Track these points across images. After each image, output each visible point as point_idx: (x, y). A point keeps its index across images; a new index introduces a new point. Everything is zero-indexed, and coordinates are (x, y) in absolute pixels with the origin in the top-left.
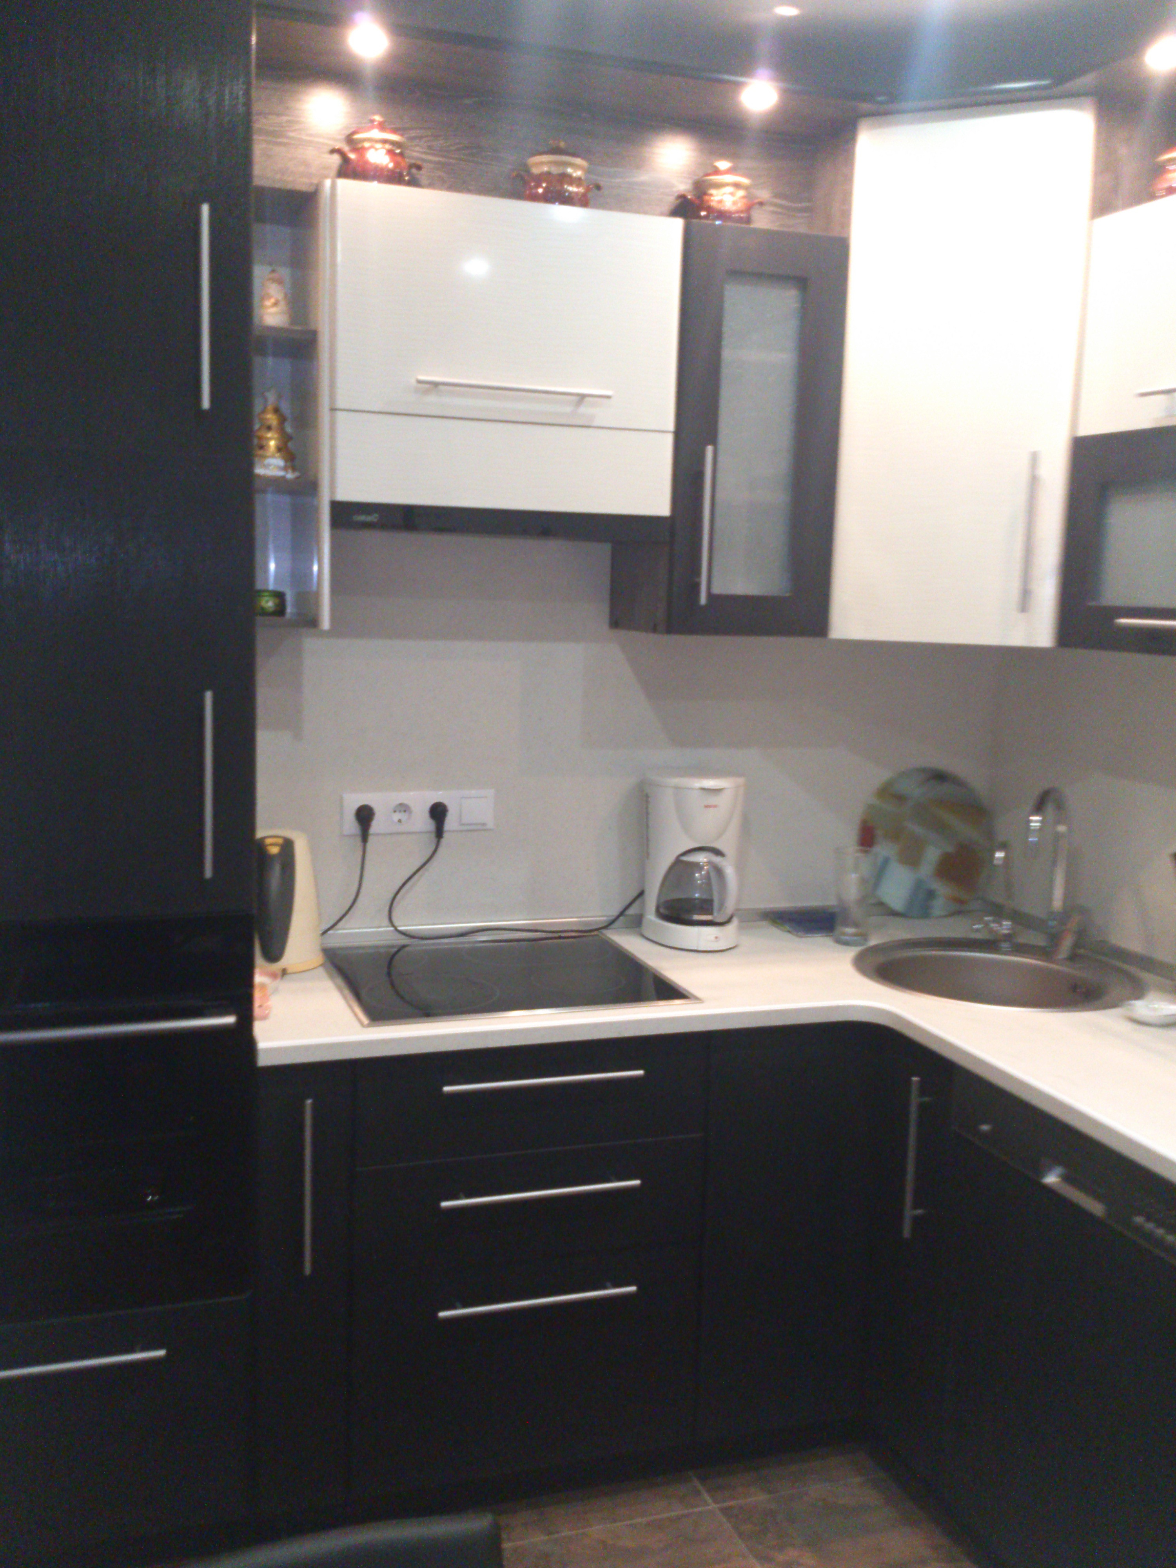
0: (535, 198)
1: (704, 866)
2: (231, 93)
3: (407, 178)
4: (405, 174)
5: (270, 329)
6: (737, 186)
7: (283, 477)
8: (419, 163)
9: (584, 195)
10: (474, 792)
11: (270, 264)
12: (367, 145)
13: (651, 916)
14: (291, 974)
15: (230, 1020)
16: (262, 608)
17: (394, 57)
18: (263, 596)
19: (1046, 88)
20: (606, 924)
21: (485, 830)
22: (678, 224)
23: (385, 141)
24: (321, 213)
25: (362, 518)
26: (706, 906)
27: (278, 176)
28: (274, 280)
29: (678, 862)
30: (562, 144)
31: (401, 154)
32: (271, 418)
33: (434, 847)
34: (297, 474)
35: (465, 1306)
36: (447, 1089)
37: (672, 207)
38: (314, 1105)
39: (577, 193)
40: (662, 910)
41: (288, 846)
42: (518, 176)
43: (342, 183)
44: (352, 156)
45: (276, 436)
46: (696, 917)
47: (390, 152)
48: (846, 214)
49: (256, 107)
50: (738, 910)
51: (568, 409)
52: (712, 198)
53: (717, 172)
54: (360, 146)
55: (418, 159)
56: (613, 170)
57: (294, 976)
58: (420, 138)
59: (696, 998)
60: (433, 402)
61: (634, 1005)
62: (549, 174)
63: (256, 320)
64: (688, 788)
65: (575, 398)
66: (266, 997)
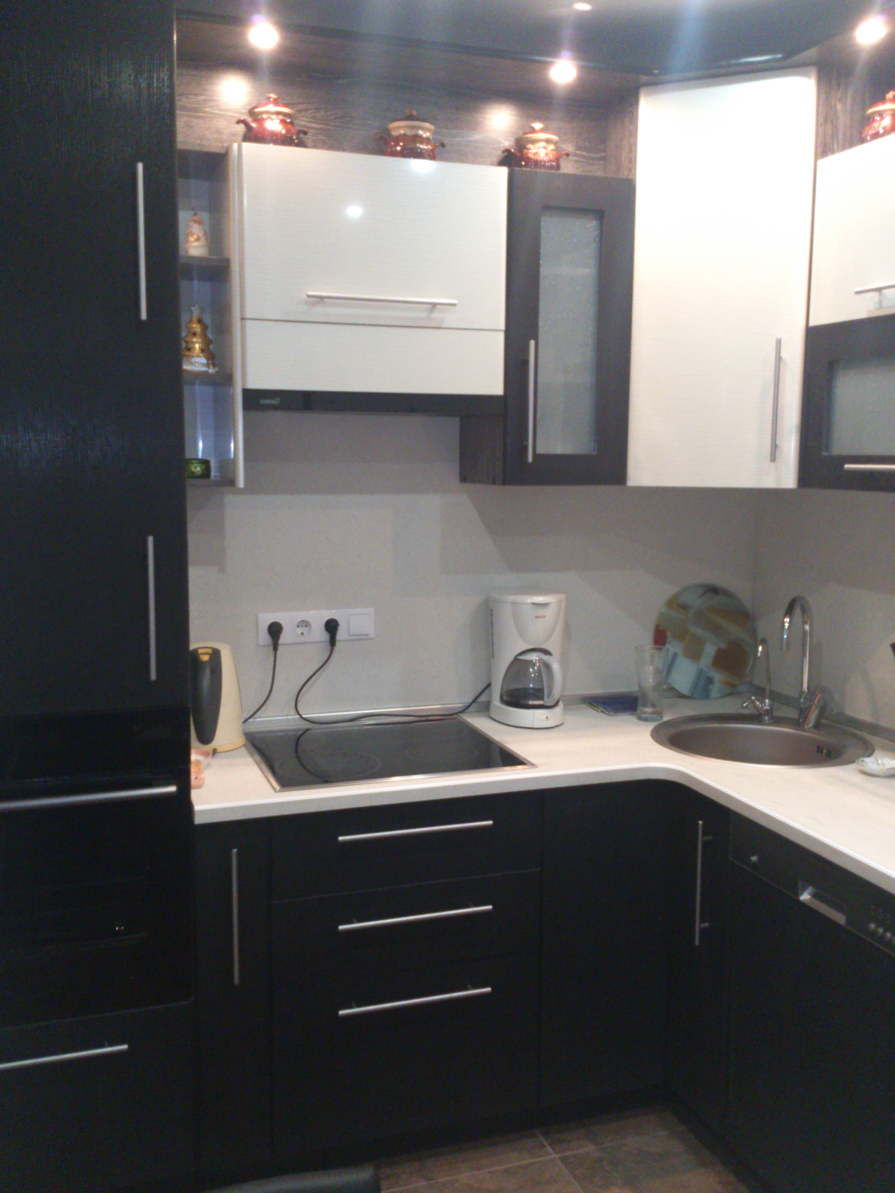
0: (394, 154)
1: (536, 663)
2: (158, 78)
3: (296, 141)
4: (295, 138)
5: (192, 258)
6: (548, 141)
7: (206, 373)
8: (304, 129)
9: (432, 151)
10: (359, 610)
11: (193, 209)
12: (265, 116)
13: (496, 702)
14: (219, 753)
15: (172, 789)
16: (193, 473)
17: (284, 49)
18: (192, 463)
19: (778, 60)
20: (462, 710)
21: (368, 639)
22: (504, 171)
23: (278, 113)
24: (231, 168)
25: (267, 402)
26: (538, 693)
27: (198, 142)
28: (195, 221)
29: (516, 660)
30: (414, 113)
31: (291, 123)
32: (196, 327)
33: (328, 654)
34: (217, 369)
35: (359, 1005)
36: (341, 838)
37: (500, 159)
38: (238, 853)
39: (426, 150)
40: (505, 698)
41: (216, 655)
42: (382, 138)
43: (246, 145)
44: (254, 125)
45: (200, 340)
46: (531, 702)
47: (283, 122)
48: (632, 161)
49: (178, 90)
50: (562, 696)
51: (423, 315)
52: (530, 151)
53: (533, 131)
54: (260, 117)
55: (305, 126)
56: (454, 132)
57: (223, 754)
58: (305, 110)
59: (532, 765)
60: (319, 312)
61: (486, 770)
62: (405, 135)
63: (182, 253)
64: (523, 604)
65: (430, 306)
66: (200, 771)
